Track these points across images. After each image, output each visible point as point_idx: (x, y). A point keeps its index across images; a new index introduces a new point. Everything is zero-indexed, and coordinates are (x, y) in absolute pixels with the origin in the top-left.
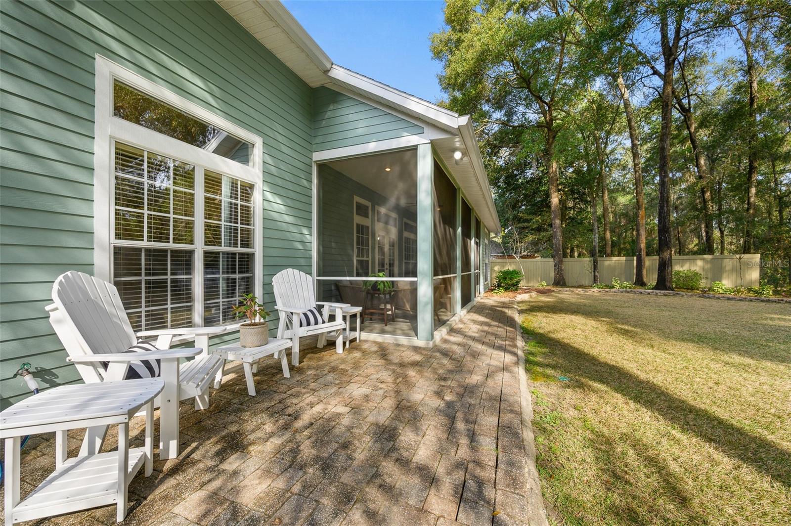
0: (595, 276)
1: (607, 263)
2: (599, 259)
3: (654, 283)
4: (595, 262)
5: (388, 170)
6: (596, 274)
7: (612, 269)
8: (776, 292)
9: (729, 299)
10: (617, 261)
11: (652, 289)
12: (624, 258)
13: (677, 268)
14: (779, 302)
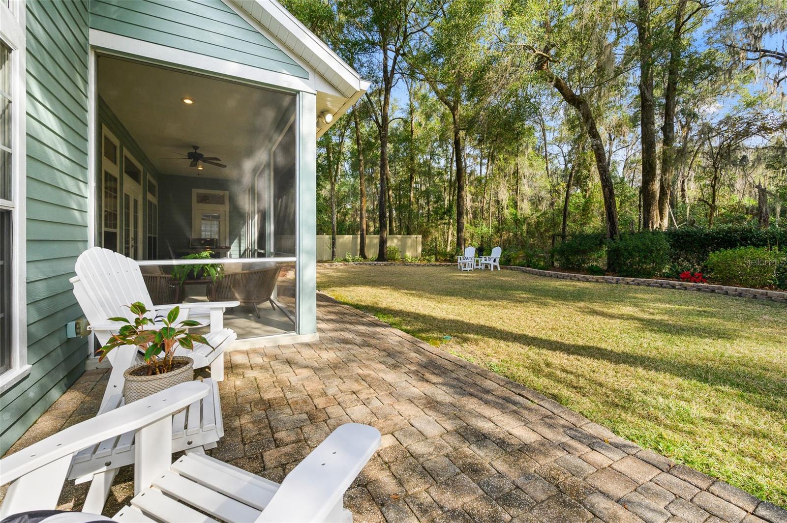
0: (333, 252)
1: (341, 240)
2: (337, 236)
3: (376, 256)
4: (334, 239)
5: (188, 101)
6: (335, 250)
7: (344, 245)
8: (437, 260)
9: (418, 265)
10: (347, 238)
11: (376, 261)
12: (351, 236)
13: (389, 244)
14: (440, 265)
